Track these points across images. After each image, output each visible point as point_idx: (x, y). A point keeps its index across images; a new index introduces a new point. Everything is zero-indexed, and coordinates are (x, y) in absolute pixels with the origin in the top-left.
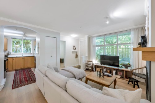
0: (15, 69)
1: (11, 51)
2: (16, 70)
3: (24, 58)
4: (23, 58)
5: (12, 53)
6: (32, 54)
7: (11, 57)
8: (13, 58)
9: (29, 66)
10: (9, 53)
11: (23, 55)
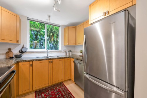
0: (34, 89)
1: (28, 46)
2: (36, 92)
3: (52, 62)
4: (50, 62)
5: (29, 50)
6: (61, 52)
7: (26, 61)
8: (31, 63)
9: (60, 78)
10: (23, 50)
11: (48, 55)
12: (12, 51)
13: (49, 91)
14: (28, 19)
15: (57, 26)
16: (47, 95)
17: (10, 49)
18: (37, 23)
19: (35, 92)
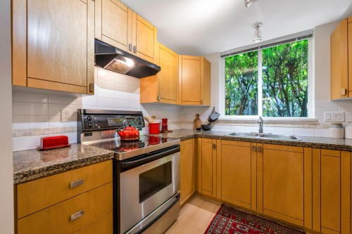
3: (261, 150)
4: (254, 149)
7: (206, 136)
10: (213, 118)
11: (261, 131)
12: (200, 118)
13: (248, 223)
14: (222, 56)
15: (304, 37)
16: (238, 226)
17: (198, 115)
18: (241, 55)
19: (222, 205)
